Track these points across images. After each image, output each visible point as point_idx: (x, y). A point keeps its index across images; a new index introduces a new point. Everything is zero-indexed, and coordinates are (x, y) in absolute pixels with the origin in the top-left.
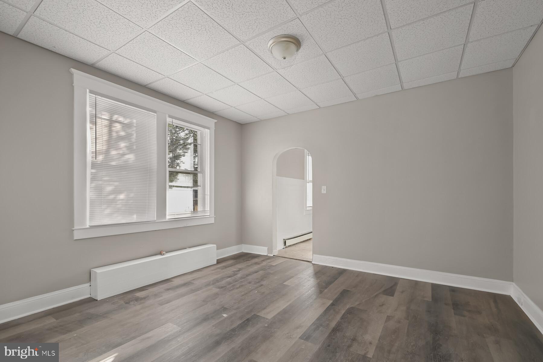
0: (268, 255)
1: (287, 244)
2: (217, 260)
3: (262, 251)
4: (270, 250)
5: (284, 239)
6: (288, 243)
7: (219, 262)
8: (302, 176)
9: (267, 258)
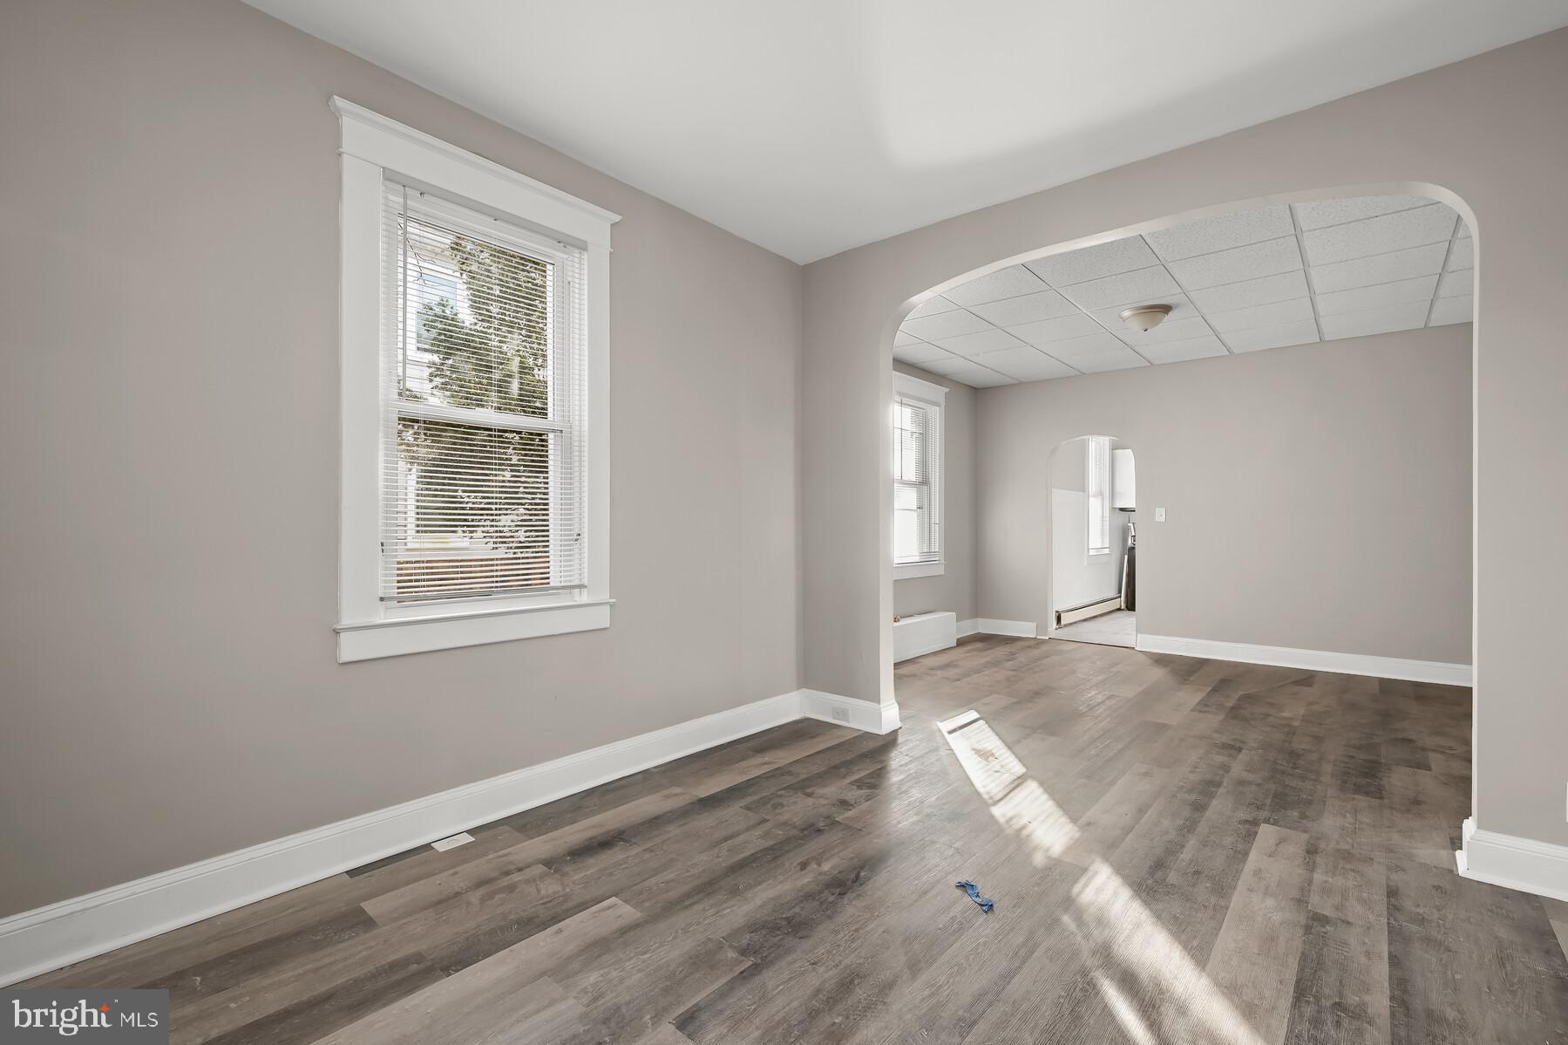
0: (1038, 637)
1: (1063, 622)
2: (958, 640)
3: (1025, 629)
4: (1042, 627)
5: (1057, 612)
6: (1065, 619)
7: (961, 643)
8: (1082, 487)
9: (1038, 643)
